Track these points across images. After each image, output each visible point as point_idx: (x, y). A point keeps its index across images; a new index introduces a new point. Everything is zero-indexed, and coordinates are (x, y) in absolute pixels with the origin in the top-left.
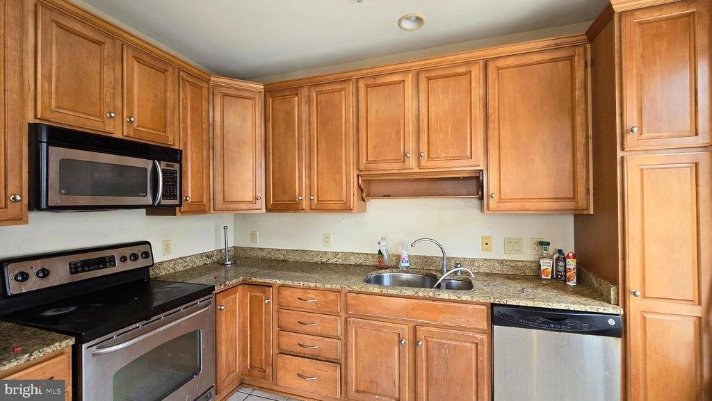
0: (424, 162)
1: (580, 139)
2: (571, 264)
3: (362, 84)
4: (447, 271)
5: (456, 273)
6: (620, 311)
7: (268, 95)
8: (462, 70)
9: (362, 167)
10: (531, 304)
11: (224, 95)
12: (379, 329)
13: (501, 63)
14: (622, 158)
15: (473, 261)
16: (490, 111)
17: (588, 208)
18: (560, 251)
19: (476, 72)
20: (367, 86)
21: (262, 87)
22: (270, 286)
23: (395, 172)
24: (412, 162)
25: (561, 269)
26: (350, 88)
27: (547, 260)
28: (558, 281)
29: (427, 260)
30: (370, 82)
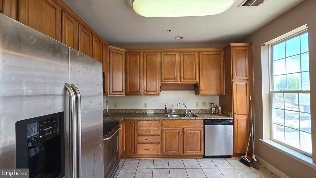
0: (182, 79)
1: (222, 76)
2: (220, 108)
3: (162, 54)
4: (187, 113)
5: (190, 113)
6: (233, 118)
7: (127, 53)
8: (193, 53)
9: (162, 80)
10: (214, 119)
11: (113, 53)
12: (173, 130)
13: (203, 53)
14: (233, 81)
15: (194, 109)
16: (200, 66)
17: (224, 94)
18: (216, 105)
19: (197, 55)
20: (164, 55)
21: (125, 50)
22: (133, 121)
23: (173, 82)
24: (179, 80)
25: (217, 110)
26: (159, 55)
27: (213, 108)
28: (217, 113)
29: (180, 110)
30: (165, 53)
